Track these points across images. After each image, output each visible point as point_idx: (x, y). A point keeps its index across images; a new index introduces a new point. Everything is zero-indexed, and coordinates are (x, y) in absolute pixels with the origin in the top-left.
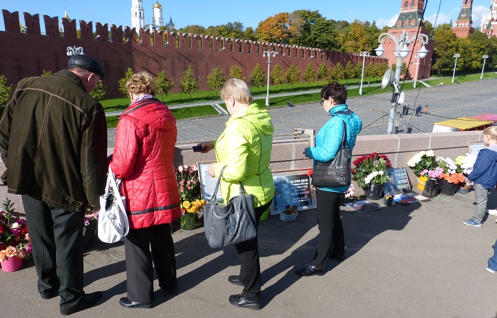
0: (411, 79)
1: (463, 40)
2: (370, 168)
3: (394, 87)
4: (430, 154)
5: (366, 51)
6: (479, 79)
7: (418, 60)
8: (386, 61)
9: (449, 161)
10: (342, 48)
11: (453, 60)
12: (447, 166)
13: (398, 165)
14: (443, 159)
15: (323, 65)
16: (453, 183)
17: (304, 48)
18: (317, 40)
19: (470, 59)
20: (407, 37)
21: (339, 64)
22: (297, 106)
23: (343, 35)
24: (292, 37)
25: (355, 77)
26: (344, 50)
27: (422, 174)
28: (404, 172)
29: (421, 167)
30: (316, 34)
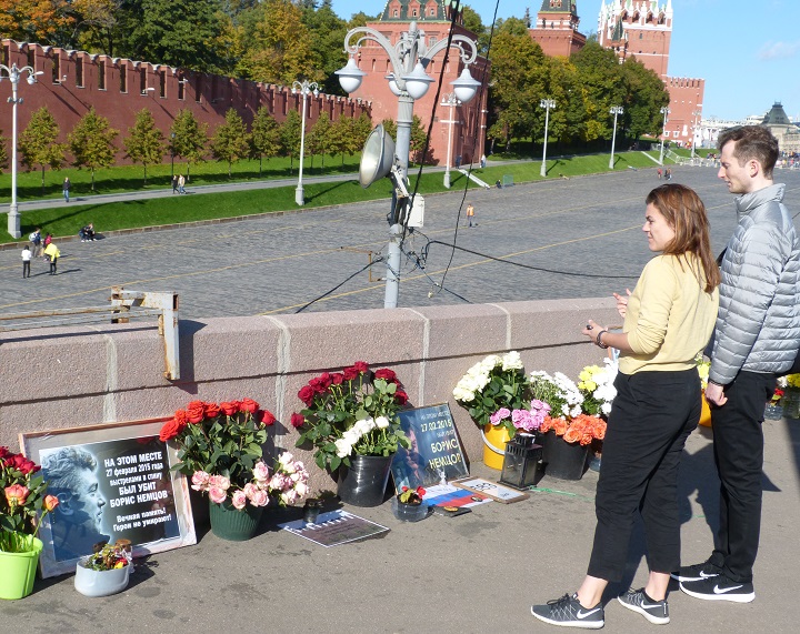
0: (435, 163)
1: (558, 63)
2: (348, 409)
3: (394, 182)
4: (511, 361)
5: (309, 78)
6: (605, 169)
7: (452, 112)
8: (366, 109)
9: (562, 381)
10: (240, 67)
11: (538, 115)
12: (559, 395)
13: (427, 397)
14: (547, 377)
15: (183, 114)
16: (578, 443)
17: (124, 61)
18: (164, 42)
19: (579, 115)
20: (421, 41)
21: (231, 114)
22: (111, 236)
23: (241, 30)
24: (86, 28)
25: (283, 153)
26: (245, 75)
27: (496, 419)
28: (443, 418)
29: (491, 402)
30: (161, 24)
